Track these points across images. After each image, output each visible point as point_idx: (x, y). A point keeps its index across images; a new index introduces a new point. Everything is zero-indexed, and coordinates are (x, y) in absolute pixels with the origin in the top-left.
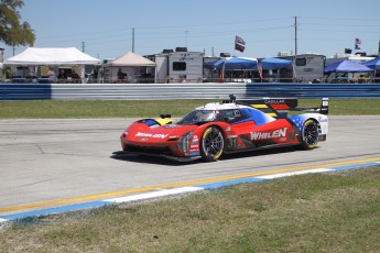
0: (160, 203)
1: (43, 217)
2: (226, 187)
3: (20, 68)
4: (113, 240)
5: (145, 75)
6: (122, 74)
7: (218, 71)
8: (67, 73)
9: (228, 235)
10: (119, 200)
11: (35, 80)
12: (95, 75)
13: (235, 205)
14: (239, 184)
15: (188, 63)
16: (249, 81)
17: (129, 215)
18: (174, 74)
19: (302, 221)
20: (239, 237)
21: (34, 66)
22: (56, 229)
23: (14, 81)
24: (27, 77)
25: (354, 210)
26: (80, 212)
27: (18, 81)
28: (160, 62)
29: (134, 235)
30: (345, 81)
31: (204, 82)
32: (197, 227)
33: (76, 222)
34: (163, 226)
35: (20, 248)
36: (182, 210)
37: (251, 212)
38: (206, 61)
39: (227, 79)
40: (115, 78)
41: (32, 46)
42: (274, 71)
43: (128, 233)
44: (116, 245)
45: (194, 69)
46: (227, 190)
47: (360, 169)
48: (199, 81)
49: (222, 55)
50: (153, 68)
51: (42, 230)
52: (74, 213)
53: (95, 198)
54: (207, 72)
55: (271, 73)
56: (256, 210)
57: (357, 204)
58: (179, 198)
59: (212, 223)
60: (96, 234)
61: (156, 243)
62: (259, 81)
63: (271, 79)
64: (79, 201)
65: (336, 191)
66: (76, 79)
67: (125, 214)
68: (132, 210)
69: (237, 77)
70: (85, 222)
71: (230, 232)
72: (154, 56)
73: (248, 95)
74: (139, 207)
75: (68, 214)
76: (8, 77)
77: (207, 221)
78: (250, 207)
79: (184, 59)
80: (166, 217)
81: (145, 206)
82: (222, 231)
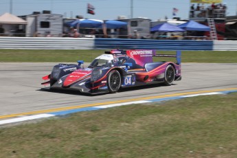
2: (71, 114)
5: (19, 30)
14: (80, 112)
15: (52, 23)
18: (41, 30)
19: (124, 138)
20: (77, 151)
25: (161, 130)
28: (30, 21)
30: (165, 38)
32: (46, 144)
34: (21, 143)
36: (37, 132)
37: (88, 132)
38: (66, 21)
39: (81, 35)
42: (115, 30)
45: (56, 27)
46: (72, 116)
47: (169, 101)
48: (59, 36)
49: (78, 17)
50: (25, 26)
54: (66, 29)
55: (112, 31)
56: (92, 131)
57: (164, 126)
58: (35, 122)
59: (59, 141)
61: (14, 156)
62: (103, 37)
63: (112, 36)
65: (150, 117)
71: (71, 147)
72: (25, 16)
73: (95, 47)
74: (4, 129)
77: (55, 139)
78: (87, 128)
79: (48, 19)
80: (24, 136)
81: (9, 129)
82: (65, 147)
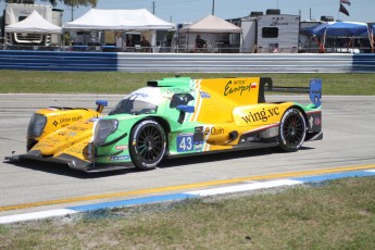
0: (252, 197)
1: (116, 210)
2: (331, 182)
3: (80, 32)
4: (199, 240)
6: (201, 42)
7: (317, 38)
8: (135, 40)
9: (335, 239)
10: (203, 193)
11: (98, 48)
12: (169, 43)
13: (343, 204)
14: (347, 179)
15: (281, 29)
16: (357, 51)
17: (216, 211)
18: (264, 42)
20: (348, 242)
21: (97, 31)
22: (132, 224)
23: (74, 49)
24: (90, 44)
26: (159, 205)
27: (79, 49)
28: (247, 27)
29: (222, 235)
31: (300, 52)
32: (297, 229)
33: (155, 216)
34: (255, 225)
35: (92, 244)
36: (278, 208)
37: (362, 213)
38: (303, 26)
39: (329, 49)
40: (192, 46)
41: (94, 6)
43: (215, 232)
44: (202, 245)
45: (288, 35)
46: (332, 185)
48: (293, 51)
49: (323, 18)
50: (238, 35)
51: (117, 225)
52: (152, 206)
53: (174, 189)
54: (304, 39)
56: (368, 210)
58: (274, 193)
59: (315, 224)
60: (178, 232)
61: (249, 244)
64: (157, 192)
66: (146, 46)
67: (210, 209)
68: (219, 205)
69: (341, 46)
70: (165, 217)
71: (338, 234)
72: (239, 19)
73: (354, 68)
74: (227, 201)
75: (146, 207)
76: (67, 44)
77: (309, 222)
78: (361, 206)
79: (276, 23)
80: (259, 214)
81: (234, 201)
82: (328, 235)
